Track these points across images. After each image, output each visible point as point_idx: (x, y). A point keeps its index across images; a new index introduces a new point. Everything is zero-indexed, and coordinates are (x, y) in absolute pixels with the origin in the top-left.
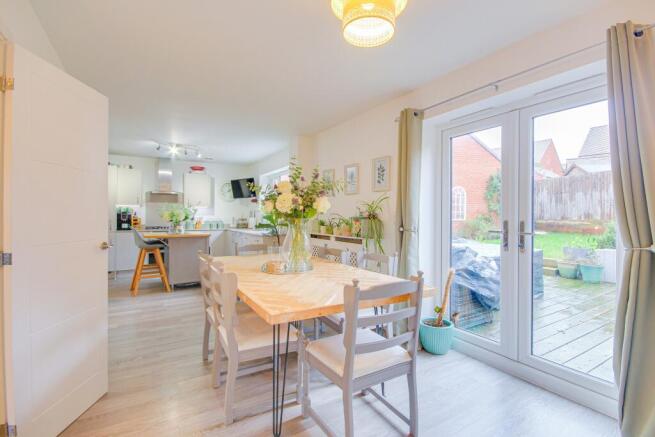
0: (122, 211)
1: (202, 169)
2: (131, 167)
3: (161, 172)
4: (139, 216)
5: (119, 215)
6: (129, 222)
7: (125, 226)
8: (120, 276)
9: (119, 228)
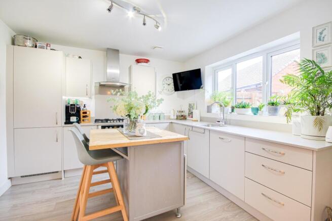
0: (71, 103)
1: (147, 61)
2: (80, 57)
3: (109, 71)
4: (88, 109)
5: (67, 108)
6: (78, 114)
7: (73, 119)
8: (67, 175)
9: (68, 122)
